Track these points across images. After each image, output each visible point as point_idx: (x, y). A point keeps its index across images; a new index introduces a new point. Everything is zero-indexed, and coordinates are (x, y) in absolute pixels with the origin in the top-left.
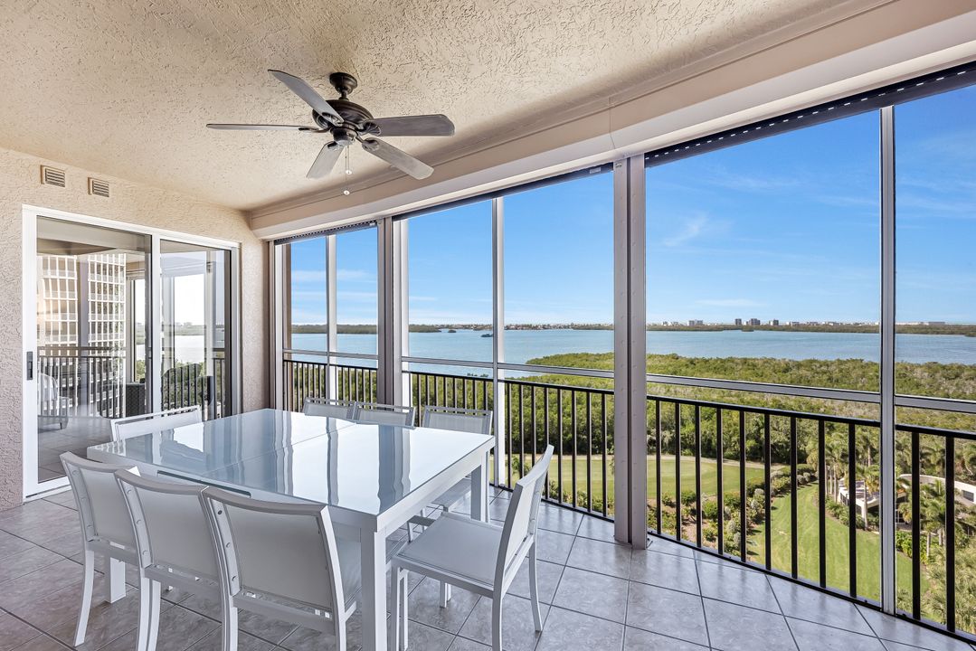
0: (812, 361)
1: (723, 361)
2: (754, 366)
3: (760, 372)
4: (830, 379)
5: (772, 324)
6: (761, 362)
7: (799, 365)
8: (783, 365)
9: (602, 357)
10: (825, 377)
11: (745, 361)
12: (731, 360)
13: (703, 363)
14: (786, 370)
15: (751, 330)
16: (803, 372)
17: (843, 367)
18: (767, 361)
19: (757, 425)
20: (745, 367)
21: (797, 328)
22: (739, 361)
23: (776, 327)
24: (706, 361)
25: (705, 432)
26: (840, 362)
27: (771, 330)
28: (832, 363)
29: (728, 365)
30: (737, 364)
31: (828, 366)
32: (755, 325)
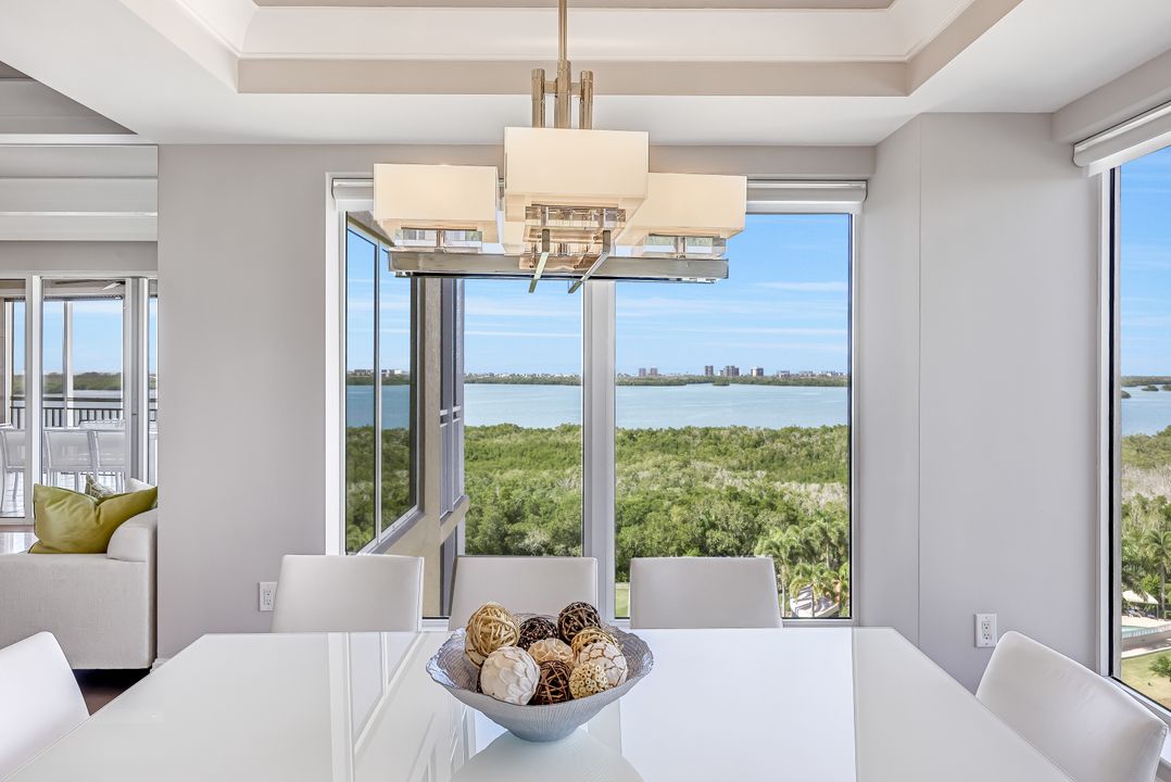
0: (792, 430)
1: (675, 433)
2: (718, 438)
3: (722, 448)
4: (809, 455)
5: (754, 373)
6: (726, 433)
7: (775, 436)
8: (755, 436)
9: (489, 432)
10: (804, 452)
11: (706, 431)
12: (688, 431)
13: (647, 438)
14: (757, 444)
15: (725, 384)
16: (778, 445)
17: (826, 437)
18: (734, 431)
19: (703, 525)
20: (705, 441)
21: (787, 380)
22: (697, 433)
23: (760, 379)
24: (652, 433)
25: (633, 543)
26: (826, 430)
27: (752, 383)
28: (816, 431)
29: (681, 439)
30: (695, 437)
31: (810, 435)
32: (732, 376)
